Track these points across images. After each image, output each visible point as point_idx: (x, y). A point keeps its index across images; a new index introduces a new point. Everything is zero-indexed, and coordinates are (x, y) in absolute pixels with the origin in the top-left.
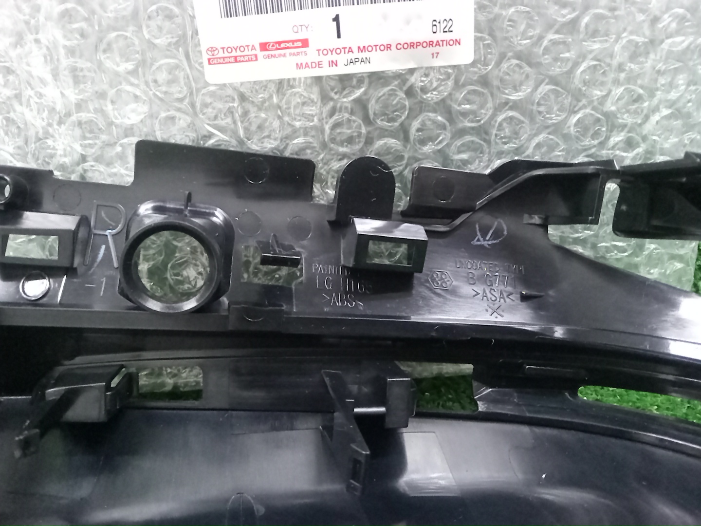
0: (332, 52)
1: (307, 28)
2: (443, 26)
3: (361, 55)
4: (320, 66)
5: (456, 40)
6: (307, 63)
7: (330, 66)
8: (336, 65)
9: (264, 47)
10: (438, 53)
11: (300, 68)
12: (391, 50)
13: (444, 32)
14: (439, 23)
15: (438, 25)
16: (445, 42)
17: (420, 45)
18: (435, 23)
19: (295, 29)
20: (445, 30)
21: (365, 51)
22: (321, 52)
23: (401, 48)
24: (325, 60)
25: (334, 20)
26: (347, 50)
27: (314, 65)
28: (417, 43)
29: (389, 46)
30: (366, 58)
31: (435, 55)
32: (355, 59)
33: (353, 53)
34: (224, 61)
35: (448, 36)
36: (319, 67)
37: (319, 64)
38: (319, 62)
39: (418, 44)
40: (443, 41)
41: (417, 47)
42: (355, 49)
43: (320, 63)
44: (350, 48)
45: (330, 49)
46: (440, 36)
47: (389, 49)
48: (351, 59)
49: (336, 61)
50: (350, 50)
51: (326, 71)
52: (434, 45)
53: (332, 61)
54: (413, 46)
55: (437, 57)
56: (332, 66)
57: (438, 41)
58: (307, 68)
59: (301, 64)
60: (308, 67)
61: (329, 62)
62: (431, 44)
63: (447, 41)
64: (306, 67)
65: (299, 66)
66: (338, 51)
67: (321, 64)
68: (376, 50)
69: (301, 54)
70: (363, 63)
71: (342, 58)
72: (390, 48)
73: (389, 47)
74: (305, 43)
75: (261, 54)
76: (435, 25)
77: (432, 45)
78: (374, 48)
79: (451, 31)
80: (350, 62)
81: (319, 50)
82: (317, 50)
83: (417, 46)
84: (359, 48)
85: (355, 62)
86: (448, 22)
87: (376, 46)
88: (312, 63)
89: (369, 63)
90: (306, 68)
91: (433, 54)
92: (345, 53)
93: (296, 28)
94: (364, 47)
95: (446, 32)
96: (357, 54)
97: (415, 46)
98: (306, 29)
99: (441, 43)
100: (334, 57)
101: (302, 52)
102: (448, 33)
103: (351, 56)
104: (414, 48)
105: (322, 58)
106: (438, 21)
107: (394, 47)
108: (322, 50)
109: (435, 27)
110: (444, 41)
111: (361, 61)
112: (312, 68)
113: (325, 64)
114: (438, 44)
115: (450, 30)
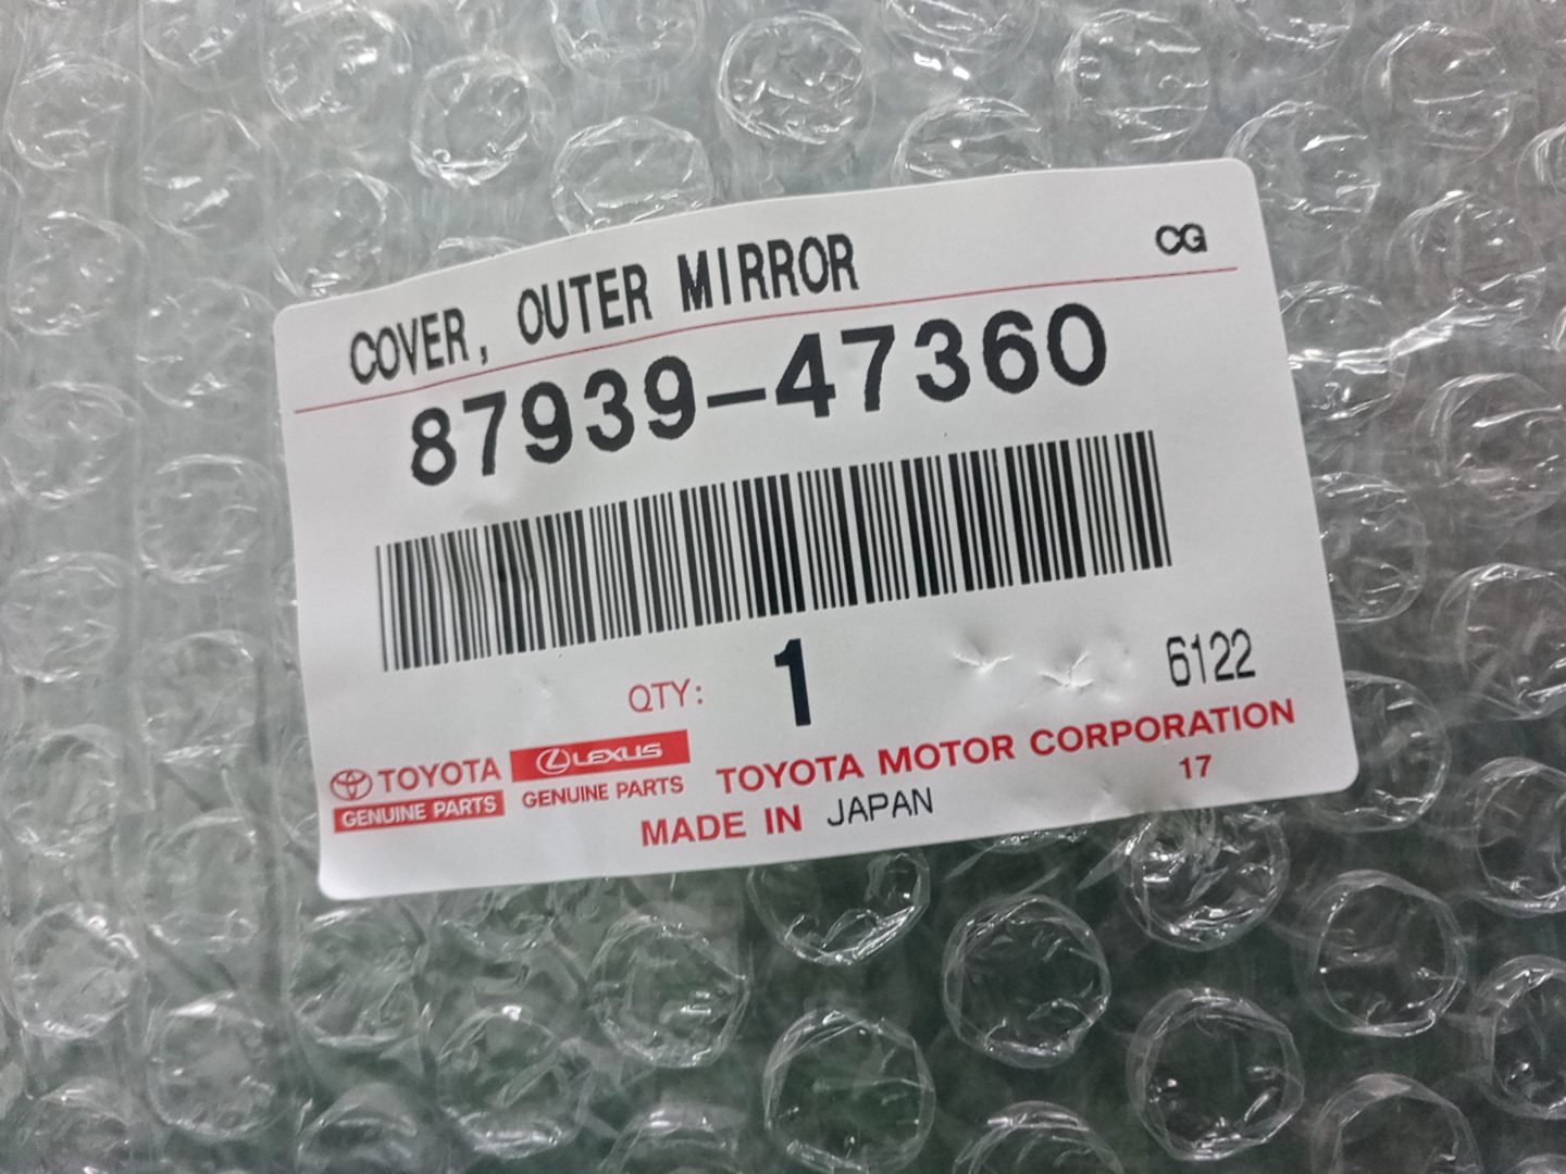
0: (777, 776)
1: (681, 693)
2: (1212, 656)
3: (893, 783)
4: (734, 830)
5: (1275, 706)
6: (681, 822)
7: (770, 830)
8: (797, 825)
9: (527, 763)
10: (1207, 758)
11: (655, 841)
12: (1010, 756)
13: (1220, 678)
14: (1196, 645)
15: (1191, 654)
16: (1228, 717)
17: (1128, 732)
18: (1176, 648)
19: (640, 699)
20: (1224, 670)
21: (909, 768)
22: (734, 778)
23: (1051, 749)
24: (752, 806)
25: (780, 660)
26: (835, 767)
27: (708, 827)
28: (1114, 725)
29: (1002, 743)
30: (915, 792)
31: (1196, 766)
32: (870, 797)
33: (860, 774)
34: (384, 817)
35: (1237, 693)
36: (728, 834)
37: (728, 825)
38: (726, 816)
39: (1122, 729)
40: (1220, 712)
41: (1116, 742)
42: (868, 763)
43: (732, 819)
44: (848, 758)
45: (768, 767)
46: (1204, 695)
47: (1002, 754)
48: (856, 799)
49: (796, 809)
50: (850, 766)
51: (758, 849)
52: (1186, 728)
53: (781, 812)
54: (1101, 738)
55: (1203, 773)
56: (781, 829)
57: (1199, 715)
58: (683, 841)
59: (662, 824)
60: (688, 834)
61: (768, 812)
62: (1171, 725)
63: (1235, 709)
64: (677, 836)
65: (653, 833)
66: (802, 772)
67: (740, 824)
68: (953, 762)
69: (658, 786)
70: (902, 812)
71: (820, 799)
72: (1007, 749)
73: (1001, 746)
74: (675, 747)
75: (514, 791)
76: (1181, 656)
77: (1178, 728)
78: (944, 752)
79: (1251, 674)
80: (852, 812)
81: (726, 773)
82: (719, 772)
83: (1116, 736)
84: (884, 755)
85: (872, 809)
86: (1230, 642)
87: (950, 745)
88: (700, 819)
89: (930, 809)
90: (680, 840)
91: (1186, 762)
92: (828, 777)
93: (642, 696)
94: (904, 752)
95: (1229, 677)
96: (875, 782)
97: (1108, 737)
98: (677, 696)
99: (1213, 720)
100: (786, 795)
101: (663, 781)
102: (1236, 681)
103: (852, 787)
104: (1104, 744)
105: (739, 799)
106: (1190, 640)
107: (1021, 746)
108: (739, 769)
109: (1179, 664)
110: (1227, 709)
111: (896, 806)
112: (702, 837)
113: (754, 822)
114: (1200, 723)
115: (1244, 669)
